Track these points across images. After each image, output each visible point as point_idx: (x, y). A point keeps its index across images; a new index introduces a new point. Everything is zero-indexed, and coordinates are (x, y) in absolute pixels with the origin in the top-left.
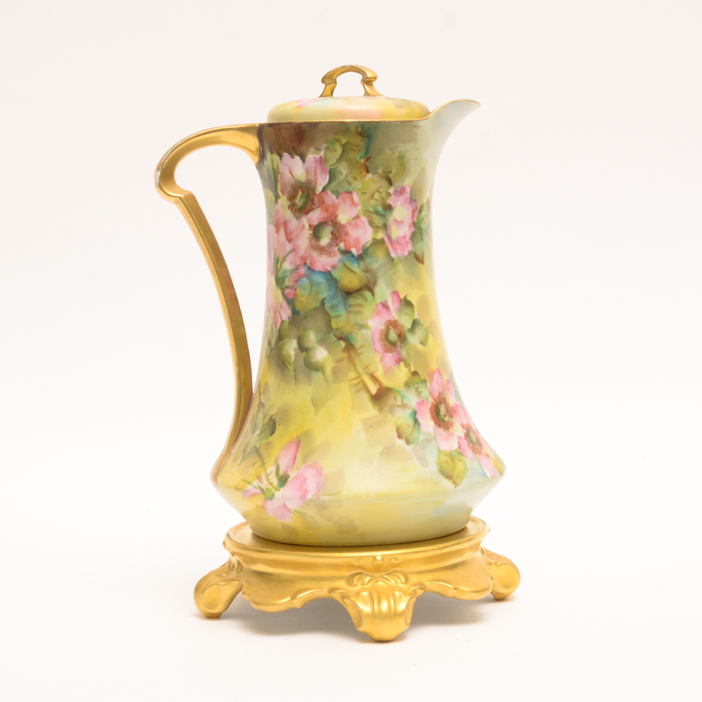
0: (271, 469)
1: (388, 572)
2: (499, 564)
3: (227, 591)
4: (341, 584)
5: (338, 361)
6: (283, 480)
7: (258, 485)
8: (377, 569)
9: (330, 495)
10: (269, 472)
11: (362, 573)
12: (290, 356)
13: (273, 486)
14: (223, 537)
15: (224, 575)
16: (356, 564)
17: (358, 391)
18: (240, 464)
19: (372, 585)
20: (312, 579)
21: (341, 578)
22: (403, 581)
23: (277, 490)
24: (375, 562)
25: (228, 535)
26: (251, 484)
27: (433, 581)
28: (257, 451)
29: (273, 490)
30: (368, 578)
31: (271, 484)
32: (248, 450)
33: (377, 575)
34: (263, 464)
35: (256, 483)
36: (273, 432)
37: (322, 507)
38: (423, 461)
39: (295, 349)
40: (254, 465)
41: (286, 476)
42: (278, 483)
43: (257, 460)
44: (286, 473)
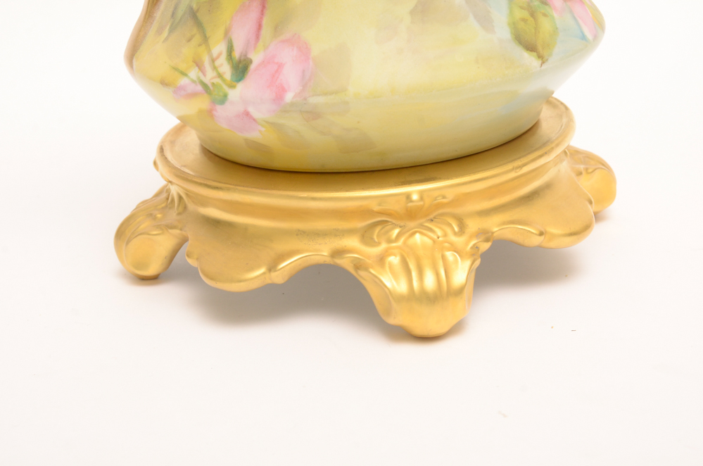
0: (219, 48)
1: (431, 217)
2: (590, 171)
3: (163, 244)
4: (353, 242)
6: (241, 69)
7: (199, 78)
8: (412, 215)
9: (326, 94)
10: (215, 55)
11: (387, 221)
13: (224, 80)
14: (153, 153)
15: (159, 216)
16: (376, 208)
18: (166, 39)
19: (405, 242)
20: (301, 234)
21: (350, 232)
22: (456, 229)
23: (232, 86)
24: (410, 204)
25: (161, 150)
26: (187, 75)
27: (504, 223)
28: (193, 15)
29: (225, 87)
30: (396, 231)
31: (220, 76)
32: (180, 13)
33: (411, 224)
34: (205, 40)
35: (194, 73)
37: (312, 115)
38: (485, 21)
40: (189, 40)
41: (245, 60)
42: (232, 75)
43: (195, 30)
44: (246, 56)
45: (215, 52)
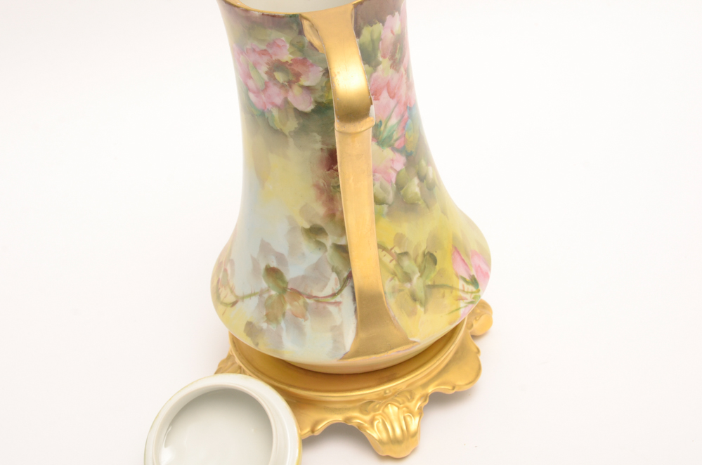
0: (461, 284)
6: (474, 282)
7: (466, 303)
12: (416, 194)
13: (475, 292)
26: (460, 308)
34: (452, 288)
35: (462, 304)
36: (435, 261)
41: (472, 278)
43: (442, 291)
44: (470, 276)
45: (460, 287)
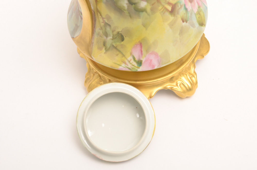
0: (130, 58)
1: (184, 70)
5: (153, 5)
6: (139, 63)
7: (126, 66)
9: (165, 64)
12: (124, 7)
13: (135, 67)
17: (164, 13)
19: (180, 78)
23: (138, 68)
26: (121, 66)
28: (115, 47)
31: (133, 65)
32: (108, 46)
34: (124, 56)
35: (124, 65)
36: (123, 40)
38: (193, 25)
39: (127, 4)
40: (117, 55)
41: (140, 61)
42: (137, 65)
43: (118, 53)
44: (140, 59)
